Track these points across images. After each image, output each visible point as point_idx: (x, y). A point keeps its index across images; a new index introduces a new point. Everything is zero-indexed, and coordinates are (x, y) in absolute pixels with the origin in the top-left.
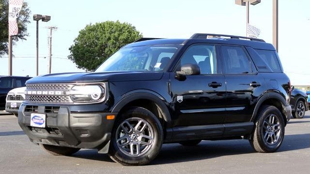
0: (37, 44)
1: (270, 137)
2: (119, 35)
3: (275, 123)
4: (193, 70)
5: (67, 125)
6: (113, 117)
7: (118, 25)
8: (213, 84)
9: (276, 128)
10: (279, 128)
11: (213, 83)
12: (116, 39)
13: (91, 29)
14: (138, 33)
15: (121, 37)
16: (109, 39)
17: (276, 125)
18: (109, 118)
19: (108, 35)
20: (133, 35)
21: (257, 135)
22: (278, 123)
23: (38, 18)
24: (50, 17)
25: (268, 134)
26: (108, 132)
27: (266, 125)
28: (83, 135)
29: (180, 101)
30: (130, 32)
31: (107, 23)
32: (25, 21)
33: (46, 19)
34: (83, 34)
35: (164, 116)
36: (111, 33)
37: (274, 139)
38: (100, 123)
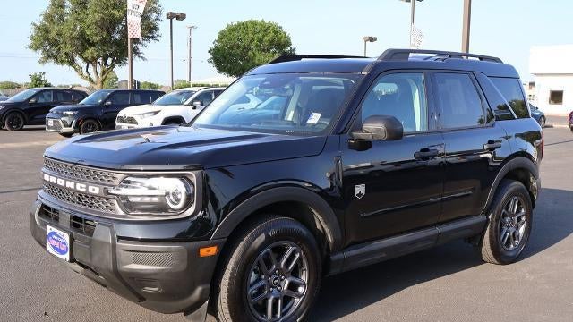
0: (172, 46)
1: (509, 237)
2: (264, 36)
3: (518, 211)
4: (388, 130)
5: (111, 267)
6: (213, 250)
7: (262, 24)
8: (423, 154)
9: (519, 219)
10: (523, 219)
11: (423, 150)
12: (260, 41)
13: (232, 29)
14: (285, 33)
15: (266, 39)
16: (253, 40)
17: (519, 215)
18: (204, 252)
19: (251, 35)
20: (279, 36)
21: (491, 236)
22: (523, 211)
23: (171, 16)
24: (185, 15)
25: (506, 232)
26: (202, 282)
27: (504, 216)
28: (148, 289)
29: (360, 194)
30: (276, 32)
31: (250, 22)
32: (157, 19)
33: (181, 17)
34: (222, 35)
35: (327, 230)
36: (255, 33)
37: (515, 240)
38: (183, 267)
